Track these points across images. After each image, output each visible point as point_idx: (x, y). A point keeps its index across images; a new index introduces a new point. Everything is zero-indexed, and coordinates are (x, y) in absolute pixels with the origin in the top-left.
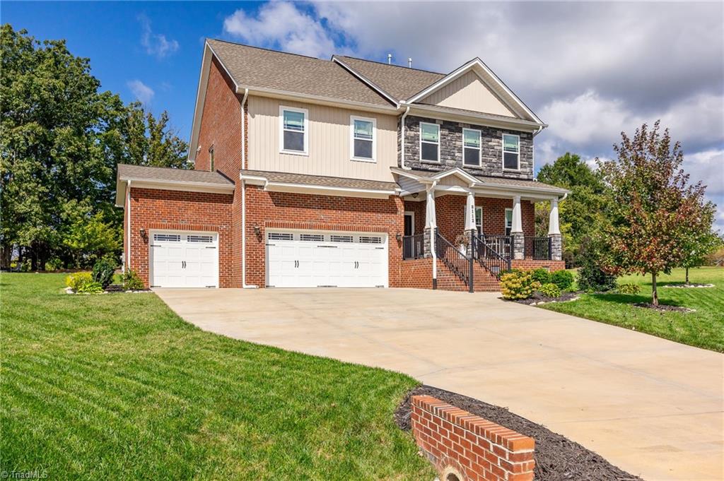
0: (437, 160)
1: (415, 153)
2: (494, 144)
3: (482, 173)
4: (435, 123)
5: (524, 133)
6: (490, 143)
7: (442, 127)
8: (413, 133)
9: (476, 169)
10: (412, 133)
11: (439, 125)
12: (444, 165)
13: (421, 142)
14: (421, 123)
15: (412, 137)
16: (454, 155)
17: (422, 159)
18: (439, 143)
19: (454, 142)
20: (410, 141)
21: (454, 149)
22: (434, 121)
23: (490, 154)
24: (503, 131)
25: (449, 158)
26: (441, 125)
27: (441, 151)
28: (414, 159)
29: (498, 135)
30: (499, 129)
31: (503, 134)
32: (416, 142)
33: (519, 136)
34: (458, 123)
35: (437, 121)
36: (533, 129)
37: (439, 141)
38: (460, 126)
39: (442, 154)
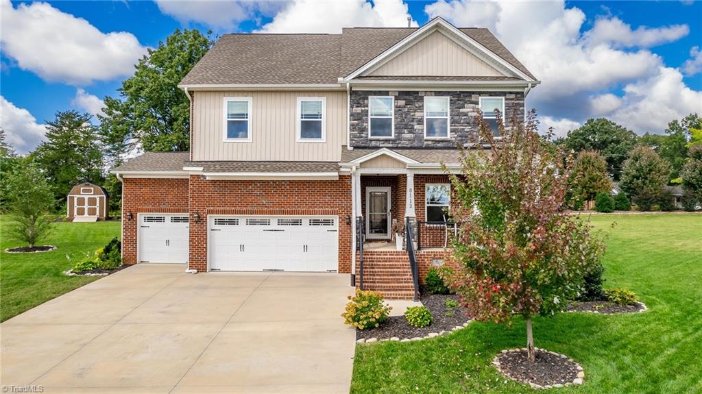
0: (391, 135)
1: (363, 130)
2: (468, 110)
3: (450, 145)
4: (388, 95)
5: (511, 93)
6: (461, 110)
7: (397, 98)
8: (360, 108)
9: (443, 141)
10: (359, 110)
11: (393, 97)
12: (399, 139)
13: (370, 117)
14: (370, 97)
15: (358, 114)
16: (413, 128)
17: (371, 135)
18: (393, 117)
19: (412, 114)
20: (356, 118)
21: (413, 121)
22: (387, 93)
23: (462, 121)
24: (480, 93)
25: (406, 131)
26: (396, 97)
27: (395, 125)
28: (362, 137)
29: (473, 99)
30: (473, 93)
31: (480, 98)
32: (364, 118)
33: (503, 98)
34: (418, 92)
35: (390, 94)
36: (524, 87)
37: (393, 114)
38: (420, 95)
39: (396, 128)
